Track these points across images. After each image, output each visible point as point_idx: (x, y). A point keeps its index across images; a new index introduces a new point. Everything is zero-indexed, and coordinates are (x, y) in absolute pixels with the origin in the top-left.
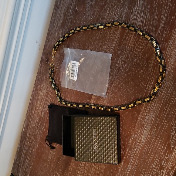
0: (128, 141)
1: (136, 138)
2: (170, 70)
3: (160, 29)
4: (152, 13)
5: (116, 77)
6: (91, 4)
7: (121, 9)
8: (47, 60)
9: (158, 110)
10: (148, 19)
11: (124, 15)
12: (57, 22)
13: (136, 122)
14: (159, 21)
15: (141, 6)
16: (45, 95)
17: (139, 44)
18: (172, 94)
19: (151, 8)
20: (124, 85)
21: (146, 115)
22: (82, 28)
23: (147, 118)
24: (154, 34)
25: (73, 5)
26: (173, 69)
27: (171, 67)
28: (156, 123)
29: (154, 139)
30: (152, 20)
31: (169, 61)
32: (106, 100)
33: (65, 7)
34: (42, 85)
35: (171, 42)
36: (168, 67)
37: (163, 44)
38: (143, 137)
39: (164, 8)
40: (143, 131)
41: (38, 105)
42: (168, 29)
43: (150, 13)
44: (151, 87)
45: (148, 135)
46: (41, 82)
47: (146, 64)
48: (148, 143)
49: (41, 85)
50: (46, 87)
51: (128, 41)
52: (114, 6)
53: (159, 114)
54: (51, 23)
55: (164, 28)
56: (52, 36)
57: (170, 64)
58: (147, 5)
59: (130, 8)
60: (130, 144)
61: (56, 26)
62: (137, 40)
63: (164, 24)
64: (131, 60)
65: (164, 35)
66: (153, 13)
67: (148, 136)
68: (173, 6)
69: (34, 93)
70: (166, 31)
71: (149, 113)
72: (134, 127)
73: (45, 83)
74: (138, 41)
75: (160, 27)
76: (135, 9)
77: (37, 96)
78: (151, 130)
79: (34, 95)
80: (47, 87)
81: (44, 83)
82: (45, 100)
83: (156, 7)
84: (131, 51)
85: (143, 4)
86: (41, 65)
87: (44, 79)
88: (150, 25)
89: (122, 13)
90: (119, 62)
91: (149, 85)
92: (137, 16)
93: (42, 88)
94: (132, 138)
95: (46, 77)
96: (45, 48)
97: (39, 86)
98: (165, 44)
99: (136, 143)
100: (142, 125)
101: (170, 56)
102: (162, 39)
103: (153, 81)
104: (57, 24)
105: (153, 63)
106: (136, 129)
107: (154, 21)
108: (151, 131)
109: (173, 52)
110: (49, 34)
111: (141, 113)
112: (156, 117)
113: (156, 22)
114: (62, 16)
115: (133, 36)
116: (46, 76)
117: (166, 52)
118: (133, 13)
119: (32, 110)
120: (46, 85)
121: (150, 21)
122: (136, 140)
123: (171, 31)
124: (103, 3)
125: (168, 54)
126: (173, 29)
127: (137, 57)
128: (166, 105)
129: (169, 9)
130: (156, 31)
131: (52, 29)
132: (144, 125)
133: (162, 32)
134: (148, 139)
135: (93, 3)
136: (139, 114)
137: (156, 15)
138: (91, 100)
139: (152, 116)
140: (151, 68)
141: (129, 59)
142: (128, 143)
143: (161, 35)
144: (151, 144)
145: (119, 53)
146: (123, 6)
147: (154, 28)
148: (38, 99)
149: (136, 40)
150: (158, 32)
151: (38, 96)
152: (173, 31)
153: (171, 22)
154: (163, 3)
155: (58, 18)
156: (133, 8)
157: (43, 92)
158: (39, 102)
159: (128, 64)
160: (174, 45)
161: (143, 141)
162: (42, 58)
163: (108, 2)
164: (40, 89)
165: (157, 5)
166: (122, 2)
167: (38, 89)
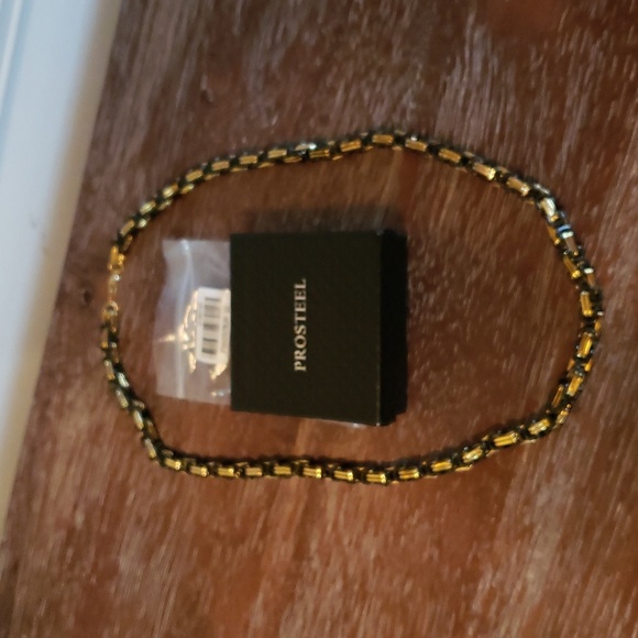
0: (469, 598)
1: (502, 585)
2: (620, 305)
3: (564, 151)
4: (526, 95)
6: (268, 67)
7: (394, 81)
9: (586, 465)
10: (512, 119)
11: (412, 105)
13: (498, 519)
14: (559, 124)
15: (478, 68)
16: (84, 437)
17: (483, 213)
19: (523, 73)
20: (432, 375)
21: (538, 487)
22: (235, 163)
23: (541, 499)
24: (541, 171)
26: (633, 301)
27: (623, 296)
28: (580, 515)
29: (576, 580)
30: (528, 122)
31: (613, 272)
33: (156, 81)
34: (70, 396)
35: (613, 202)
36: (612, 295)
37: (582, 209)
38: (531, 576)
39: (575, 72)
40: (530, 552)
42: (600, 152)
43: (516, 93)
44: (548, 375)
45: (552, 564)
46: (66, 385)
47: (519, 288)
48: (554, 597)
49: (63, 397)
51: (436, 204)
52: (367, 73)
53: (593, 479)
54: (94, 144)
55: (580, 148)
58: (503, 65)
59: (432, 79)
60: (477, 606)
62: (473, 198)
63: (583, 131)
64: (453, 275)
65: (584, 175)
66: (531, 94)
67: (551, 570)
68: (609, 64)
70: (589, 160)
71: (548, 480)
72: (492, 536)
73: (84, 386)
74: (476, 203)
75: (565, 145)
76: (456, 80)
78: (563, 545)
80: (92, 402)
81: (78, 387)
82: (86, 456)
83: (540, 69)
84: (452, 239)
85: (485, 62)
86: (61, 313)
89: (400, 98)
91: (540, 369)
92: (465, 109)
93: (71, 406)
94: (484, 585)
95: (86, 365)
96: (73, 247)
97: (56, 400)
98: (590, 209)
99: (503, 602)
100: (524, 530)
101: (617, 253)
102: (574, 191)
103: (555, 354)
104: (120, 149)
105: (546, 282)
106: (499, 544)
107: (539, 124)
108: (565, 548)
109: (627, 239)
110: (87, 189)
111: (514, 483)
112: (579, 491)
113: (544, 128)
114: (143, 118)
115: (454, 185)
116: (86, 357)
117: (596, 239)
118: (448, 96)
121: (521, 125)
122: (502, 589)
123: (609, 161)
124: (318, 62)
125: (606, 245)
126: (618, 150)
127: (476, 262)
128: (615, 445)
129: (595, 74)
130: (549, 159)
131: (100, 171)
132: (532, 526)
133: (575, 162)
134: (553, 583)
135: (275, 64)
136: (505, 487)
137: (542, 100)
138: (294, 443)
141: (445, 273)
142: (468, 608)
143: (569, 175)
144: (568, 602)
146: (402, 69)
147: (540, 150)
148: (53, 456)
149: (467, 199)
150: (557, 166)
151: (55, 442)
152: (618, 157)
153: (606, 124)
154: (568, 55)
156: (448, 79)
157: (74, 426)
159: (444, 292)
160: (627, 212)
161: (531, 589)
162: (62, 287)
163: (339, 55)
164: (60, 414)
165: (543, 62)
166: (396, 57)
167: (51, 414)
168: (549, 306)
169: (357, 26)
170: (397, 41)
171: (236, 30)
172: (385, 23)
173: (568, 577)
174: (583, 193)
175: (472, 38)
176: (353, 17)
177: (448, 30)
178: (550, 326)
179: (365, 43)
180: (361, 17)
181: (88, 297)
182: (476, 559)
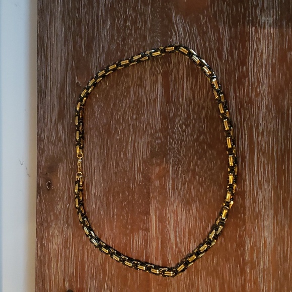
0: (243, 255)
1: (255, 242)
2: (267, 102)
3: (225, 50)
4: (203, 34)
5: (180, 155)
6: (100, 64)
8: (49, 183)
9: (274, 176)
10: (201, 45)
12: (49, 115)
13: (245, 214)
14: (220, 40)
15: (182, 32)
16: (61, 247)
17: (200, 87)
18: (287, 139)
19: (200, 26)
20: (199, 162)
21: (257, 193)
23: (260, 198)
24: (218, 61)
25: (69, 77)
26: (272, 98)
27: (267, 98)
28: (279, 199)
29: (286, 228)
30: (207, 44)
31: (260, 90)
32: (177, 201)
33: (57, 86)
34: (51, 231)
35: (251, 62)
36: (262, 100)
37: (239, 70)
38: (266, 234)
39: (220, 18)
40: (262, 224)
41: (53, 270)
42: (239, 45)
43: (200, 35)
44: (247, 143)
45: (274, 225)
46: (49, 226)
48: (279, 240)
49: (49, 232)
50: (59, 232)
51: (180, 91)
53: (279, 180)
54: (39, 122)
55: (231, 46)
56: (46, 141)
57: (264, 93)
58: (191, 26)
60: (247, 258)
61: (49, 122)
62: (194, 82)
63: (229, 40)
64: (195, 117)
65: (236, 56)
66: (205, 33)
67: (274, 228)
68: (232, 10)
69: (39, 252)
70: (236, 50)
71: (261, 189)
72: (244, 223)
73: (56, 224)
74: (196, 84)
75: (225, 47)
76: (174, 39)
77: (47, 256)
78: (276, 214)
79: (40, 257)
80: (61, 230)
81: (54, 226)
82: (63, 254)
83: (206, 22)
84: (191, 102)
85: (184, 28)
86: (40, 196)
87: (52, 218)
88: (206, 52)
90: (177, 128)
91: (242, 141)
93: (53, 236)
94: (248, 246)
95: (55, 214)
96: (39, 167)
97: (46, 235)
98: (242, 68)
99: (258, 251)
100: (257, 215)
101: (259, 82)
102: (234, 64)
103: (246, 133)
104: (49, 119)
105: (234, 105)
106: (249, 225)
107: (212, 44)
108: (277, 216)
109: (261, 74)
110: (40, 140)
111: (246, 195)
112: (275, 188)
113: (214, 44)
114: (56, 103)
115: (185, 80)
116: (54, 211)
117: (249, 80)
119: (44, 285)
120: (59, 227)
121: (205, 47)
122: (256, 245)
123: (244, 46)
124: (119, 54)
125: (253, 80)
126: (246, 41)
127: (203, 108)
128: (284, 162)
129: (228, 15)
130: (220, 56)
132: (260, 212)
133: (231, 54)
134: (277, 234)
135: (102, 61)
136: (243, 199)
137: (211, 35)
138: (149, 214)
139: (267, 191)
140: (235, 114)
141: (192, 118)
142: (244, 259)
143: (230, 58)
144: (286, 240)
145: (172, 115)
146: (152, 44)
147: (216, 54)
148: (50, 260)
149: (192, 84)
150: (224, 57)
152: (247, 44)
153: (238, 33)
154: (215, 12)
155: (49, 109)
156: (171, 40)
157: (56, 243)
158: (53, 265)
159: (194, 125)
160: (257, 64)
161: (268, 240)
162: (38, 185)
163: (126, 48)
164: (49, 240)
165: (206, 19)
166: (149, 40)
167: (45, 242)
168: (238, 114)
169: (130, 34)
170: (147, 34)
171: (84, 55)
172: (141, 28)
173: (282, 229)
174: (237, 64)
175: (176, 21)
176: (128, 32)
177: (166, 22)
178: (241, 122)
179: (135, 40)
180: (131, 30)
181: (49, 185)
182: (241, 237)
